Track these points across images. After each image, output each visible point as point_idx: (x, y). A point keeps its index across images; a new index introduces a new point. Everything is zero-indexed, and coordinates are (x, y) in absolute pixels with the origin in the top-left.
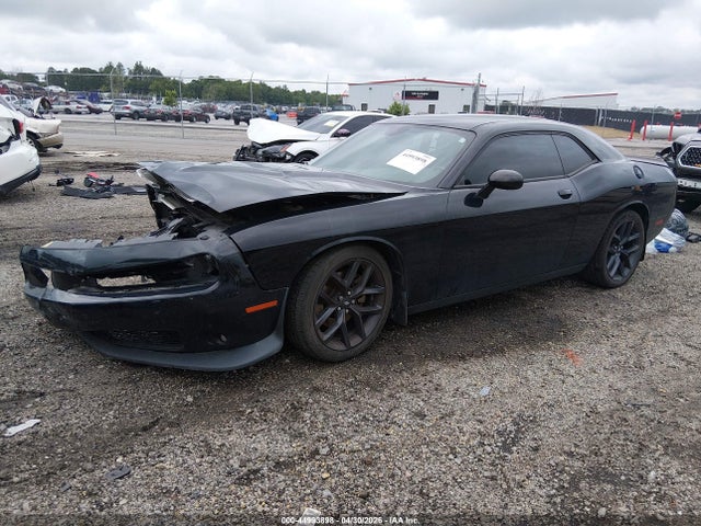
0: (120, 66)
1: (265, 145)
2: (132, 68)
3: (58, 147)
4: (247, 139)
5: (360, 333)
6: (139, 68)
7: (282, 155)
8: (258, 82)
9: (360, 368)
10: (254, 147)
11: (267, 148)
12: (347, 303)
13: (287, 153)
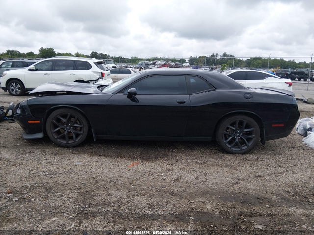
0: (217, 54)
2: (222, 55)
6: (225, 55)
8: (279, 59)
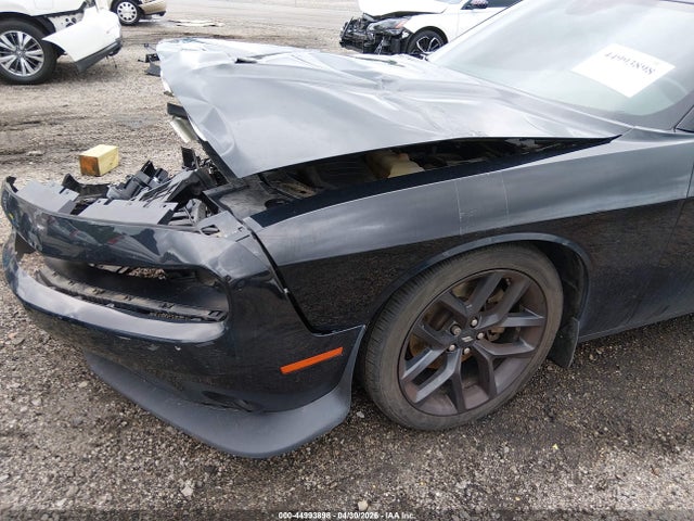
1: (378, 18)
3: (162, 14)
4: (357, 9)
5: (486, 384)
7: (398, 33)
9: (481, 448)
10: (365, 20)
11: (380, 23)
12: (467, 339)
13: (404, 29)
